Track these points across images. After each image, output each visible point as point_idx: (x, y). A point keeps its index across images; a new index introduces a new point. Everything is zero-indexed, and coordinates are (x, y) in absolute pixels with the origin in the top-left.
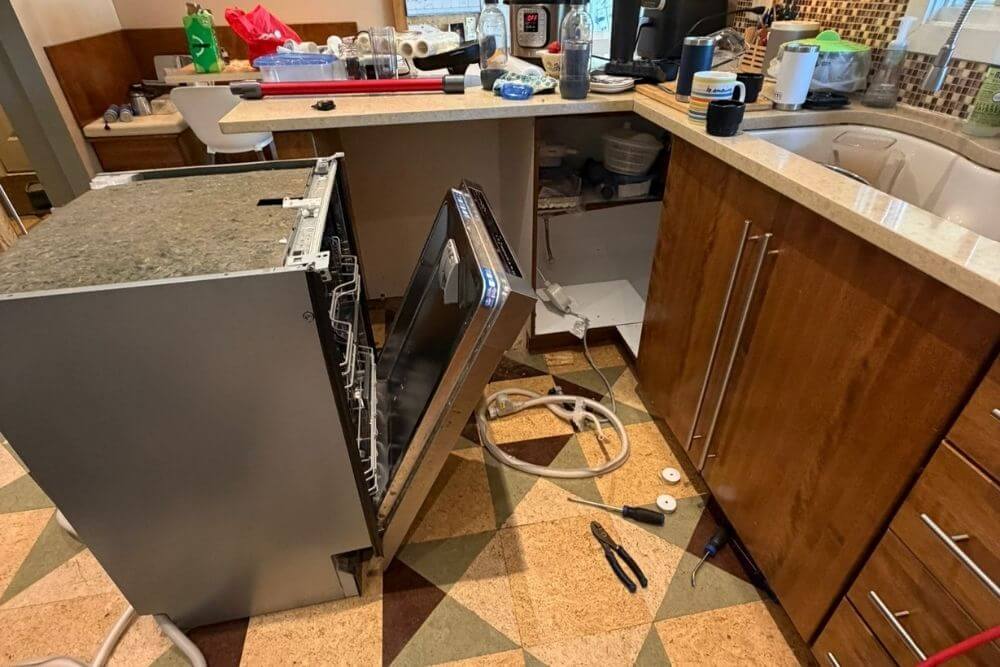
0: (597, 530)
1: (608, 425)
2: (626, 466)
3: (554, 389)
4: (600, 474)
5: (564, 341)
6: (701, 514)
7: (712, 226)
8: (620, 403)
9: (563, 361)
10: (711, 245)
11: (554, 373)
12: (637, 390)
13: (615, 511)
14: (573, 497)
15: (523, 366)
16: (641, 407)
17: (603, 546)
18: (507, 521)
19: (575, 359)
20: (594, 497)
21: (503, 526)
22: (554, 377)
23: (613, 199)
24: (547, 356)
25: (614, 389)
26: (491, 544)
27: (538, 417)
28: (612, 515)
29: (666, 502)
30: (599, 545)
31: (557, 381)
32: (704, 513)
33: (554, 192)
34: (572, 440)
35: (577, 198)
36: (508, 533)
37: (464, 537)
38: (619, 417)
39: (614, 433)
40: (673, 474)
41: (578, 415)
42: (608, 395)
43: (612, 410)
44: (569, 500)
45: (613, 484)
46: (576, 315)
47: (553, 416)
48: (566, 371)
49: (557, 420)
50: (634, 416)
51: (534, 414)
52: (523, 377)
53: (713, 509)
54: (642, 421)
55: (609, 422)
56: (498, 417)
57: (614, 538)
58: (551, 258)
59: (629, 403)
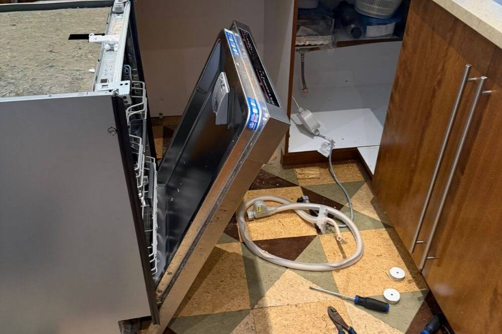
0: (333, 314)
1: (346, 229)
2: (359, 264)
3: (302, 198)
4: (338, 269)
5: (312, 159)
6: (419, 306)
7: (440, 67)
8: (357, 212)
9: (311, 175)
10: (440, 82)
11: (303, 185)
12: (372, 202)
13: (349, 300)
14: (314, 286)
15: (278, 178)
16: (375, 216)
17: (337, 327)
18: (260, 302)
19: (320, 174)
20: (331, 288)
21: (256, 307)
22: (302, 188)
23: (361, 38)
24: (298, 170)
25: (352, 201)
26: (245, 320)
27: (288, 219)
28: (346, 303)
29: (392, 295)
30: (334, 326)
31: (306, 191)
32: (423, 305)
33: (309, 30)
34: (315, 241)
35: (329, 37)
36: (260, 312)
37: (224, 314)
38: (355, 223)
39: (351, 237)
40: (399, 272)
41: (321, 220)
42: (347, 205)
43: (350, 217)
44: (311, 288)
45: (348, 277)
46: (324, 137)
47: (300, 220)
48: (313, 183)
49: (304, 223)
50: (369, 223)
51: (285, 217)
52: (278, 187)
53: (430, 301)
54: (376, 228)
55: (347, 227)
56: (255, 219)
57: (346, 321)
58: (305, 88)
59: (366, 212)
